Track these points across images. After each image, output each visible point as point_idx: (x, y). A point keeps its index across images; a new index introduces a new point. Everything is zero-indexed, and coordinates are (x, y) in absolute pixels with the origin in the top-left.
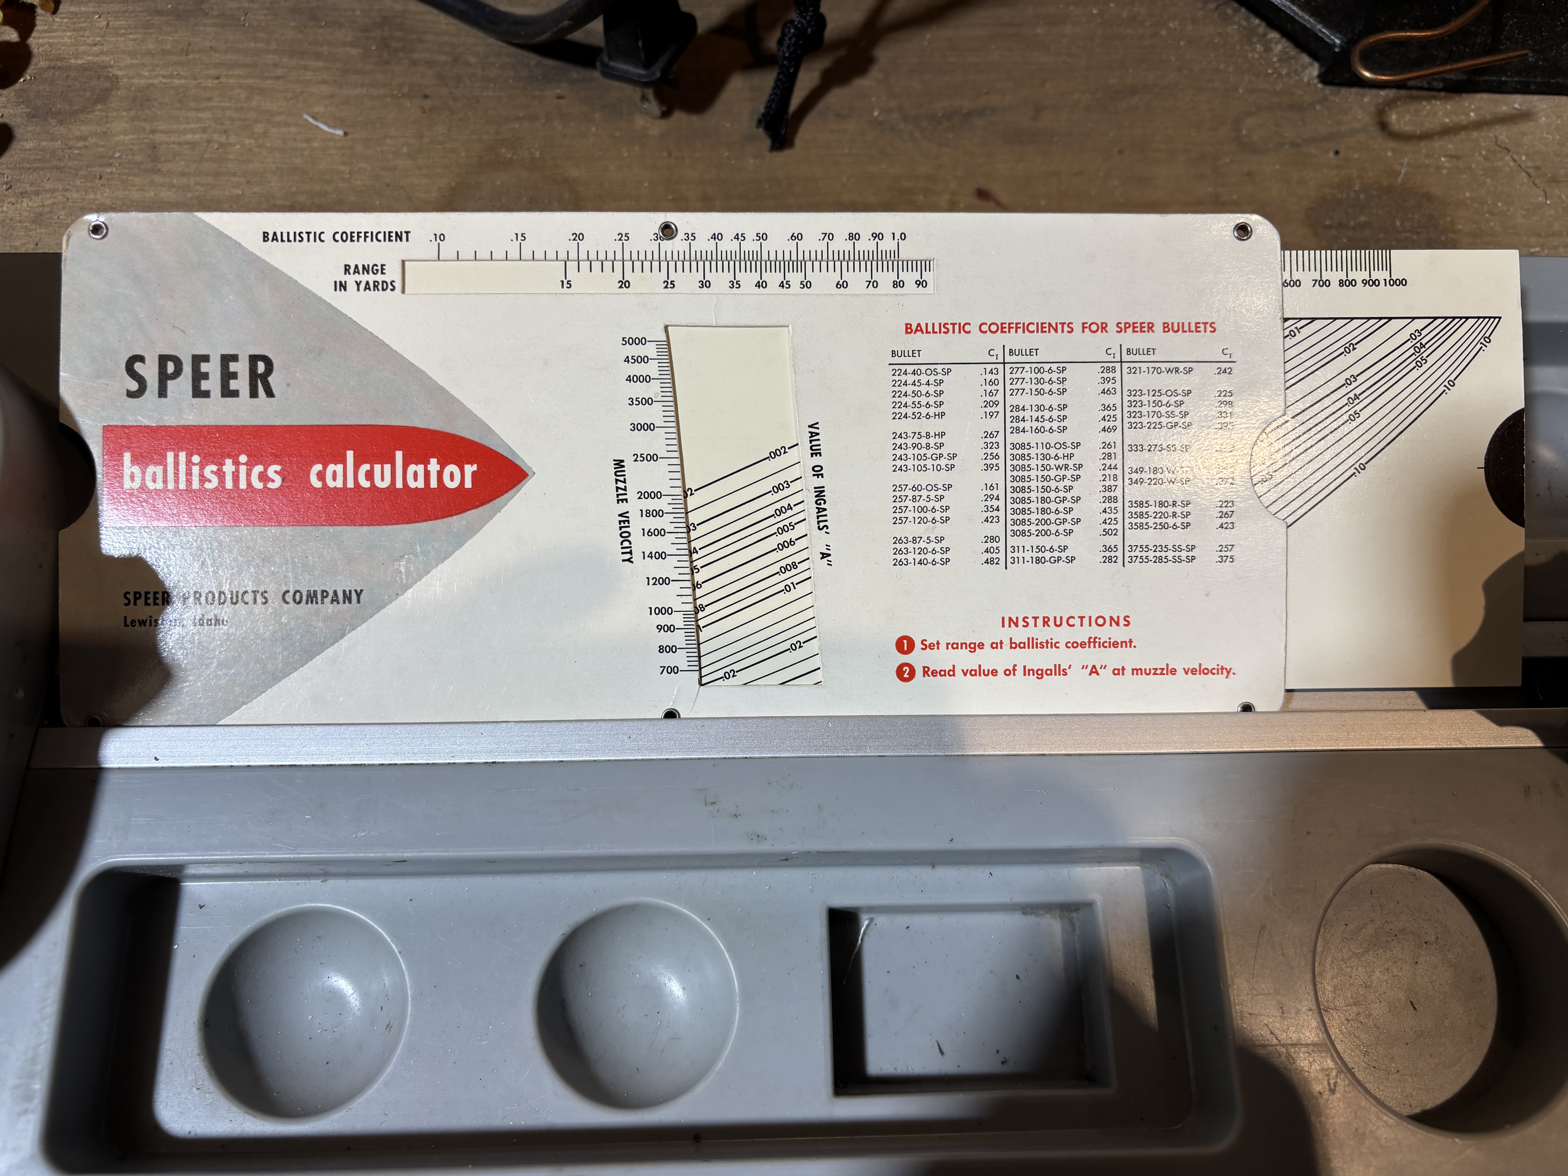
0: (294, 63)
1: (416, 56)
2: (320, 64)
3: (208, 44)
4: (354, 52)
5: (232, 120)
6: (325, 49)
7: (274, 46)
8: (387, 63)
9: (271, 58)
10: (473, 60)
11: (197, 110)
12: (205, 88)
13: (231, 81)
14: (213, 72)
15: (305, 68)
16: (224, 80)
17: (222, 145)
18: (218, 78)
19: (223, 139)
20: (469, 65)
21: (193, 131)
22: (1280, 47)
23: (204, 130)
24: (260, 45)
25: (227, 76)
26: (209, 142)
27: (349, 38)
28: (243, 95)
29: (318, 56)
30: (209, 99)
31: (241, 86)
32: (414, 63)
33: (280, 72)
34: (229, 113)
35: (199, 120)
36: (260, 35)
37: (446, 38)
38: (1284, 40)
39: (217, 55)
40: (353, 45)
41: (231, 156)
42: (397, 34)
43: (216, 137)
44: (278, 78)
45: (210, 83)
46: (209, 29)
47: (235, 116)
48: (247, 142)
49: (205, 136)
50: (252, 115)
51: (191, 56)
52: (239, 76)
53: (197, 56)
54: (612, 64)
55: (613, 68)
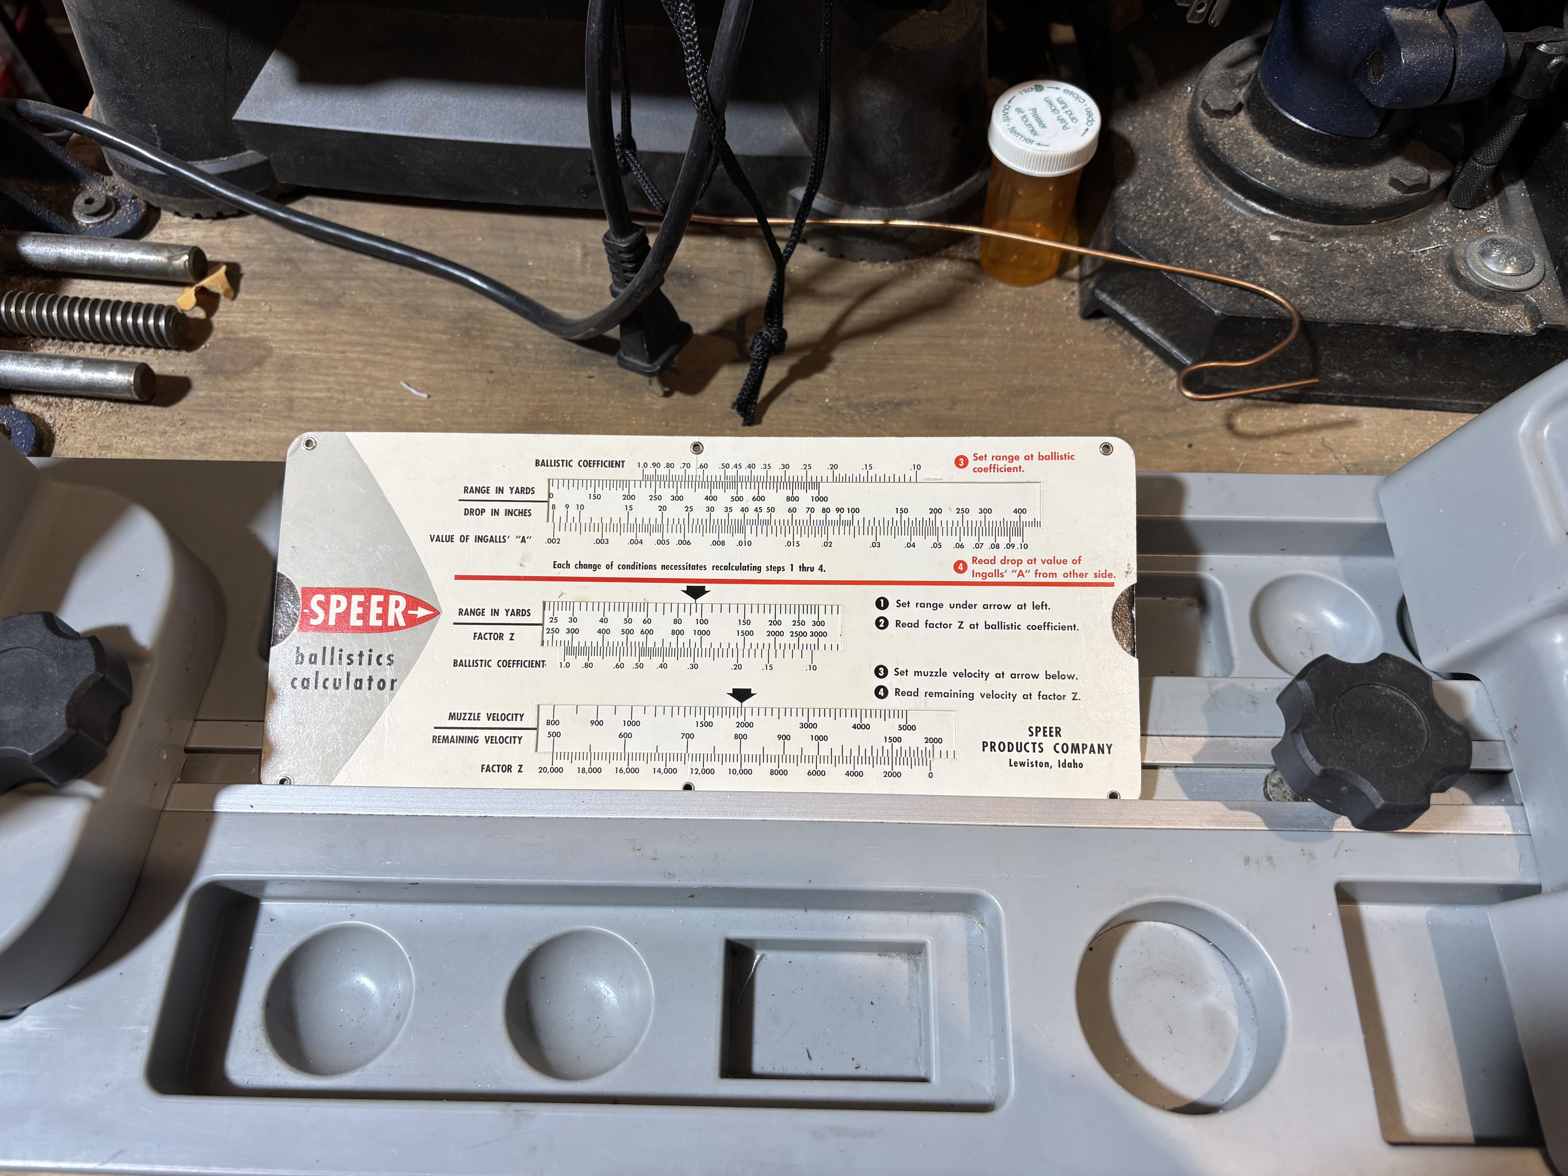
0: (400, 344)
1: (488, 342)
2: (419, 345)
3: (340, 327)
4: (444, 337)
5: (349, 383)
6: (423, 335)
7: (387, 331)
8: (467, 346)
9: (384, 340)
10: (530, 347)
11: (326, 375)
12: (334, 359)
13: (353, 355)
14: (341, 348)
15: (407, 348)
16: (348, 354)
17: (339, 401)
18: (344, 352)
19: (341, 397)
20: (526, 350)
21: (321, 390)
22: (1152, 362)
23: (328, 390)
24: (377, 330)
25: (351, 352)
26: (330, 398)
27: (442, 328)
28: (359, 365)
29: (417, 339)
30: (336, 368)
31: (359, 359)
32: (486, 347)
33: (389, 350)
34: (348, 378)
35: (326, 382)
36: (379, 323)
37: (512, 330)
38: (1156, 357)
39: (346, 336)
40: (444, 332)
41: (345, 410)
42: (478, 326)
43: (336, 395)
44: (386, 354)
45: (337, 356)
46: (343, 317)
47: (352, 380)
48: (358, 399)
49: (329, 394)
50: (364, 380)
51: (327, 336)
52: (360, 352)
53: (332, 336)
54: (626, 358)
55: (626, 361)
